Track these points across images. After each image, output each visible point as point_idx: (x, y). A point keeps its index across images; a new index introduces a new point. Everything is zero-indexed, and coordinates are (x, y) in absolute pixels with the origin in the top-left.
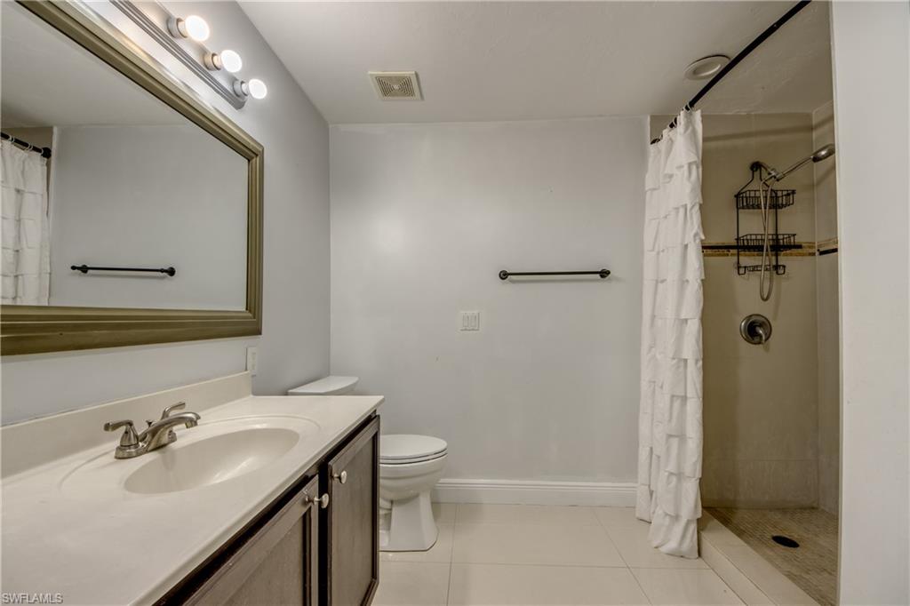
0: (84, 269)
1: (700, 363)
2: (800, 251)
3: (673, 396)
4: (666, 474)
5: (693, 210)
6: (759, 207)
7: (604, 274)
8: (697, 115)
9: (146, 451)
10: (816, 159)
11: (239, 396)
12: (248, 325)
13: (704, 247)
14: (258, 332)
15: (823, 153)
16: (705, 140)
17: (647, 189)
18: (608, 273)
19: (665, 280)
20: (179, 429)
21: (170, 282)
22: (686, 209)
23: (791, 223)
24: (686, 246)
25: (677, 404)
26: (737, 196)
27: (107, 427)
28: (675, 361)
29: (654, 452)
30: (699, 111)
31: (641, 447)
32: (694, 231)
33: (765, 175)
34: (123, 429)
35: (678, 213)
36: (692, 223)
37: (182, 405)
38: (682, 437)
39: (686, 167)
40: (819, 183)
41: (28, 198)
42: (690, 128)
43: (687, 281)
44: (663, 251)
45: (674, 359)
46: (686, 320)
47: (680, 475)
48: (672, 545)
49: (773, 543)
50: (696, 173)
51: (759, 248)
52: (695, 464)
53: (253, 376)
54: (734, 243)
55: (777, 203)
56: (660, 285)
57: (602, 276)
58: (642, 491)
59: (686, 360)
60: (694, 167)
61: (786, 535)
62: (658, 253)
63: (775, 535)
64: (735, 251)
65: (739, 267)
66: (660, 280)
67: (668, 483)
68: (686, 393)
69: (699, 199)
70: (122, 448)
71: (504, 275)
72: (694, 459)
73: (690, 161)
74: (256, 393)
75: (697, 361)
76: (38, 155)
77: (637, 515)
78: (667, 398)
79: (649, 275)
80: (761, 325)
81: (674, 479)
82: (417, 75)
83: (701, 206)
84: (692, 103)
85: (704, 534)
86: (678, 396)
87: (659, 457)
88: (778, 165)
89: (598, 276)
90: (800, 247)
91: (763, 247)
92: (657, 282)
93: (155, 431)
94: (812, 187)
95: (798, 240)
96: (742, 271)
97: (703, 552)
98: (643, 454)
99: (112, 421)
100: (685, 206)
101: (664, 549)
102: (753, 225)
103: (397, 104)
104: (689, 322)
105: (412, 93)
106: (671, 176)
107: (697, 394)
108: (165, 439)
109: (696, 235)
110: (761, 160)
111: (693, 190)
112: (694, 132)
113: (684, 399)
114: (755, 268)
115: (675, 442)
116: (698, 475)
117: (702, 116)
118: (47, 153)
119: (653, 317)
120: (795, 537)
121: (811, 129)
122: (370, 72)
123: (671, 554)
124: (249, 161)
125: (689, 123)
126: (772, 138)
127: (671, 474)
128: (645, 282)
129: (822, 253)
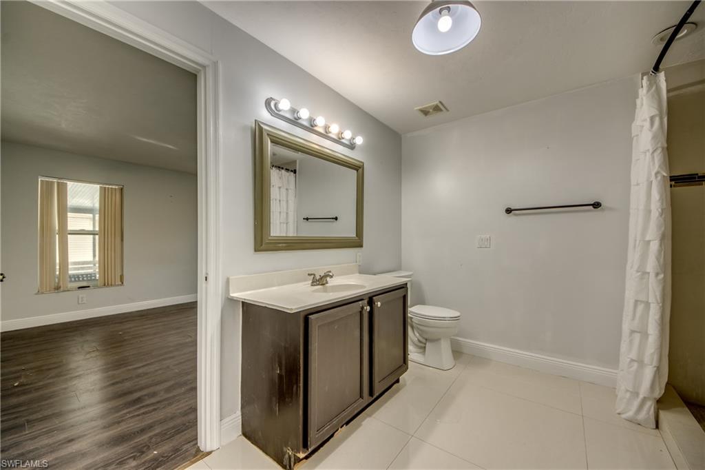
0: (307, 219)
3: (636, 301)
4: (629, 360)
5: (655, 154)
7: (597, 205)
8: (662, 76)
9: (318, 285)
11: (353, 273)
12: (357, 243)
14: (361, 246)
16: (668, 91)
17: (633, 135)
18: (600, 204)
20: (328, 279)
21: (335, 224)
22: (649, 154)
24: (652, 182)
25: (640, 307)
27: (309, 275)
28: (639, 273)
30: (663, 72)
31: (622, 342)
32: (655, 170)
34: (312, 276)
35: (645, 155)
36: (654, 164)
37: (330, 272)
38: (645, 335)
39: (648, 120)
41: (290, 191)
42: (654, 88)
43: (651, 211)
45: (638, 271)
46: (649, 241)
47: (640, 362)
48: (630, 414)
52: (653, 354)
53: (359, 266)
57: (595, 208)
60: (657, 119)
67: (630, 367)
68: (648, 299)
69: (662, 144)
70: (313, 282)
71: (509, 211)
72: (652, 351)
73: (652, 115)
74: (360, 273)
75: (657, 274)
76: (292, 173)
78: (632, 302)
81: (635, 364)
82: (440, 102)
84: (656, 67)
86: (642, 302)
89: (591, 207)
93: (322, 278)
97: (660, 426)
99: (310, 273)
100: (649, 151)
101: (623, 416)
103: (435, 117)
104: (651, 243)
105: (441, 110)
106: (642, 127)
107: (657, 300)
108: (325, 282)
109: (657, 174)
111: (654, 137)
112: (658, 90)
113: (647, 304)
115: (637, 337)
116: (655, 364)
117: (666, 77)
118: (295, 172)
122: (416, 109)
123: (630, 420)
124: (357, 171)
125: (653, 83)
127: (632, 360)
128: (631, 211)
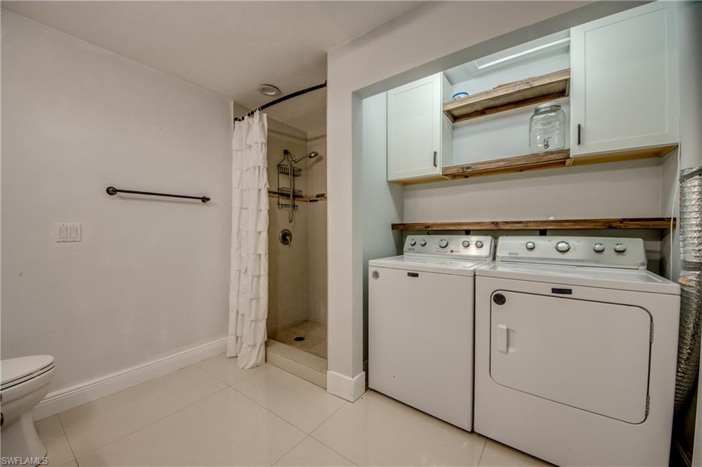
1: (267, 256)
2: (302, 199)
3: (253, 276)
4: (249, 322)
5: (264, 170)
6: (288, 174)
7: (205, 200)
10: (310, 157)
13: (269, 192)
15: (313, 155)
16: (268, 130)
17: (233, 149)
18: (209, 199)
19: (247, 208)
22: (259, 169)
23: (300, 185)
24: (260, 190)
25: (256, 279)
26: (278, 166)
28: (255, 256)
29: (239, 312)
31: (230, 313)
32: (264, 182)
33: (290, 159)
35: (255, 169)
36: (263, 177)
38: (258, 299)
39: (259, 144)
40: (309, 168)
42: (261, 123)
43: (261, 210)
44: (245, 190)
45: (254, 254)
46: (260, 232)
47: (256, 321)
48: (252, 362)
49: (295, 342)
50: (265, 149)
51: (288, 196)
54: (277, 191)
55: (295, 174)
56: (244, 212)
57: (203, 201)
58: (231, 339)
59: (260, 255)
60: (263, 146)
61: (299, 336)
62: (242, 191)
63: (295, 338)
64: (277, 195)
65: (279, 204)
66: (244, 207)
67: (250, 326)
68: (260, 273)
69: (266, 165)
71: (112, 191)
72: (264, 309)
73: (261, 141)
77: (228, 356)
78: (250, 278)
79: (236, 204)
80: (288, 235)
81: (253, 324)
83: (267, 168)
84: (263, 108)
85: (268, 349)
86: (256, 276)
87: (243, 315)
88: (296, 154)
89: (200, 200)
90: (302, 197)
91: (289, 195)
92: (241, 208)
94: (307, 169)
95: (303, 194)
96: (280, 206)
97: (268, 359)
98: (232, 315)
100: (259, 167)
101: (247, 367)
102: (285, 183)
106: (250, 147)
109: (265, 184)
110: (289, 150)
111: (264, 158)
112: (263, 125)
113: (259, 277)
114: (286, 205)
115: (254, 302)
116: (266, 317)
117: (267, 117)
119: (239, 230)
120: (303, 336)
121: (307, 140)
125: (261, 119)
126: (292, 140)
127: (252, 321)
128: (234, 208)
129: (310, 201)
